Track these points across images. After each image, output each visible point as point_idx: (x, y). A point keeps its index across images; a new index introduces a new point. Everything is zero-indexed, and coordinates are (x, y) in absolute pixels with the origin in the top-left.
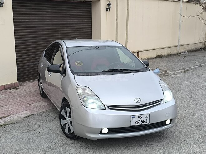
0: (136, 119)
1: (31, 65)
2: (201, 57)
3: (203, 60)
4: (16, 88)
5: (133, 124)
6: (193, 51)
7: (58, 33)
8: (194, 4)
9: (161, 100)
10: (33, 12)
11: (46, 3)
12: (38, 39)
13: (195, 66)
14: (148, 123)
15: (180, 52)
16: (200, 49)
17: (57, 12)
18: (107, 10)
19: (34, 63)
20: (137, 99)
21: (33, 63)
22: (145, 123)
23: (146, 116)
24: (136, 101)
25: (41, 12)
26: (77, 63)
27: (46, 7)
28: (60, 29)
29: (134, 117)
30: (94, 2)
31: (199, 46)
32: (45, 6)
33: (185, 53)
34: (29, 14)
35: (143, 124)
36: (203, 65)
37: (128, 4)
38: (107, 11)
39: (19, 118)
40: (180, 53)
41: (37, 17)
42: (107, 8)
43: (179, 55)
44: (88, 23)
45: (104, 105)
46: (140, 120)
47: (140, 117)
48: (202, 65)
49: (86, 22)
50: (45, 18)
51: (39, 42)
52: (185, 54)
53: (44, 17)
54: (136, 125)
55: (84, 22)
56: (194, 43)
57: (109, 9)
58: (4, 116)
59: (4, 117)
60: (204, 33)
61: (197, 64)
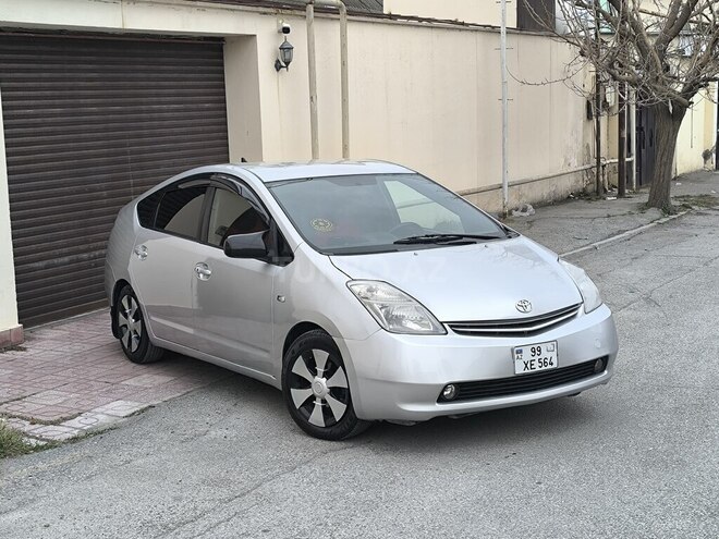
0: (527, 355)
1: (46, 267)
2: (585, 222)
3: (595, 229)
4: (16, 347)
5: (520, 370)
6: (549, 204)
7: (125, 153)
8: (539, 39)
9: (574, 308)
10: (46, 80)
11: (85, 50)
12: (65, 176)
13: (575, 249)
14: (555, 366)
15: (509, 206)
16: (569, 197)
17: (118, 79)
18: (278, 67)
19: (55, 261)
20: (523, 305)
21: (50, 261)
22: (549, 367)
23: (550, 346)
24: (521, 309)
25: (71, 79)
26: (317, 223)
27: (86, 62)
28: (130, 137)
29: (521, 351)
30: (232, 42)
31: (566, 185)
32: (83, 58)
33: (524, 210)
34: (36, 89)
35: (543, 368)
36: (600, 245)
37: (344, 46)
38: (278, 70)
39: (114, 418)
40: (510, 213)
41: (59, 97)
42: (278, 61)
43: (510, 218)
44: (213, 113)
45: (441, 323)
46: (537, 358)
47: (536, 350)
48: (596, 244)
49: (208, 109)
50: (82, 101)
51: (69, 185)
52: (524, 214)
53: (80, 97)
54: (527, 371)
55: (203, 110)
56: (551, 175)
57: (287, 63)
58: (64, 416)
59: (65, 419)
60: (577, 140)
61: (581, 243)
